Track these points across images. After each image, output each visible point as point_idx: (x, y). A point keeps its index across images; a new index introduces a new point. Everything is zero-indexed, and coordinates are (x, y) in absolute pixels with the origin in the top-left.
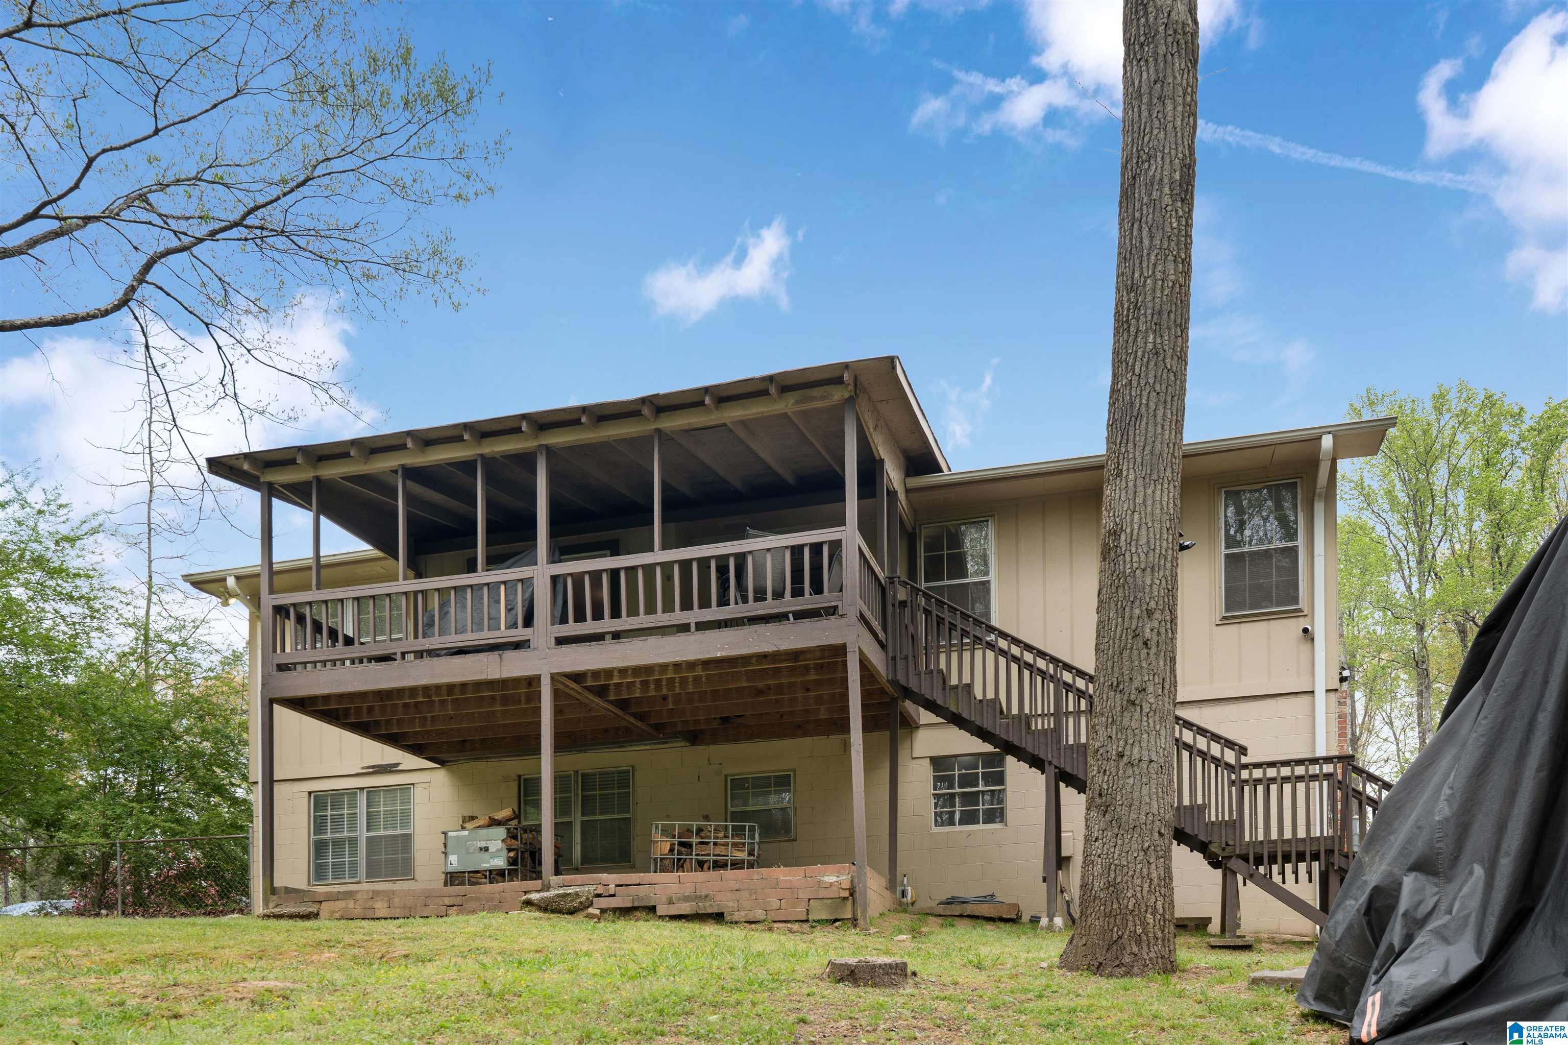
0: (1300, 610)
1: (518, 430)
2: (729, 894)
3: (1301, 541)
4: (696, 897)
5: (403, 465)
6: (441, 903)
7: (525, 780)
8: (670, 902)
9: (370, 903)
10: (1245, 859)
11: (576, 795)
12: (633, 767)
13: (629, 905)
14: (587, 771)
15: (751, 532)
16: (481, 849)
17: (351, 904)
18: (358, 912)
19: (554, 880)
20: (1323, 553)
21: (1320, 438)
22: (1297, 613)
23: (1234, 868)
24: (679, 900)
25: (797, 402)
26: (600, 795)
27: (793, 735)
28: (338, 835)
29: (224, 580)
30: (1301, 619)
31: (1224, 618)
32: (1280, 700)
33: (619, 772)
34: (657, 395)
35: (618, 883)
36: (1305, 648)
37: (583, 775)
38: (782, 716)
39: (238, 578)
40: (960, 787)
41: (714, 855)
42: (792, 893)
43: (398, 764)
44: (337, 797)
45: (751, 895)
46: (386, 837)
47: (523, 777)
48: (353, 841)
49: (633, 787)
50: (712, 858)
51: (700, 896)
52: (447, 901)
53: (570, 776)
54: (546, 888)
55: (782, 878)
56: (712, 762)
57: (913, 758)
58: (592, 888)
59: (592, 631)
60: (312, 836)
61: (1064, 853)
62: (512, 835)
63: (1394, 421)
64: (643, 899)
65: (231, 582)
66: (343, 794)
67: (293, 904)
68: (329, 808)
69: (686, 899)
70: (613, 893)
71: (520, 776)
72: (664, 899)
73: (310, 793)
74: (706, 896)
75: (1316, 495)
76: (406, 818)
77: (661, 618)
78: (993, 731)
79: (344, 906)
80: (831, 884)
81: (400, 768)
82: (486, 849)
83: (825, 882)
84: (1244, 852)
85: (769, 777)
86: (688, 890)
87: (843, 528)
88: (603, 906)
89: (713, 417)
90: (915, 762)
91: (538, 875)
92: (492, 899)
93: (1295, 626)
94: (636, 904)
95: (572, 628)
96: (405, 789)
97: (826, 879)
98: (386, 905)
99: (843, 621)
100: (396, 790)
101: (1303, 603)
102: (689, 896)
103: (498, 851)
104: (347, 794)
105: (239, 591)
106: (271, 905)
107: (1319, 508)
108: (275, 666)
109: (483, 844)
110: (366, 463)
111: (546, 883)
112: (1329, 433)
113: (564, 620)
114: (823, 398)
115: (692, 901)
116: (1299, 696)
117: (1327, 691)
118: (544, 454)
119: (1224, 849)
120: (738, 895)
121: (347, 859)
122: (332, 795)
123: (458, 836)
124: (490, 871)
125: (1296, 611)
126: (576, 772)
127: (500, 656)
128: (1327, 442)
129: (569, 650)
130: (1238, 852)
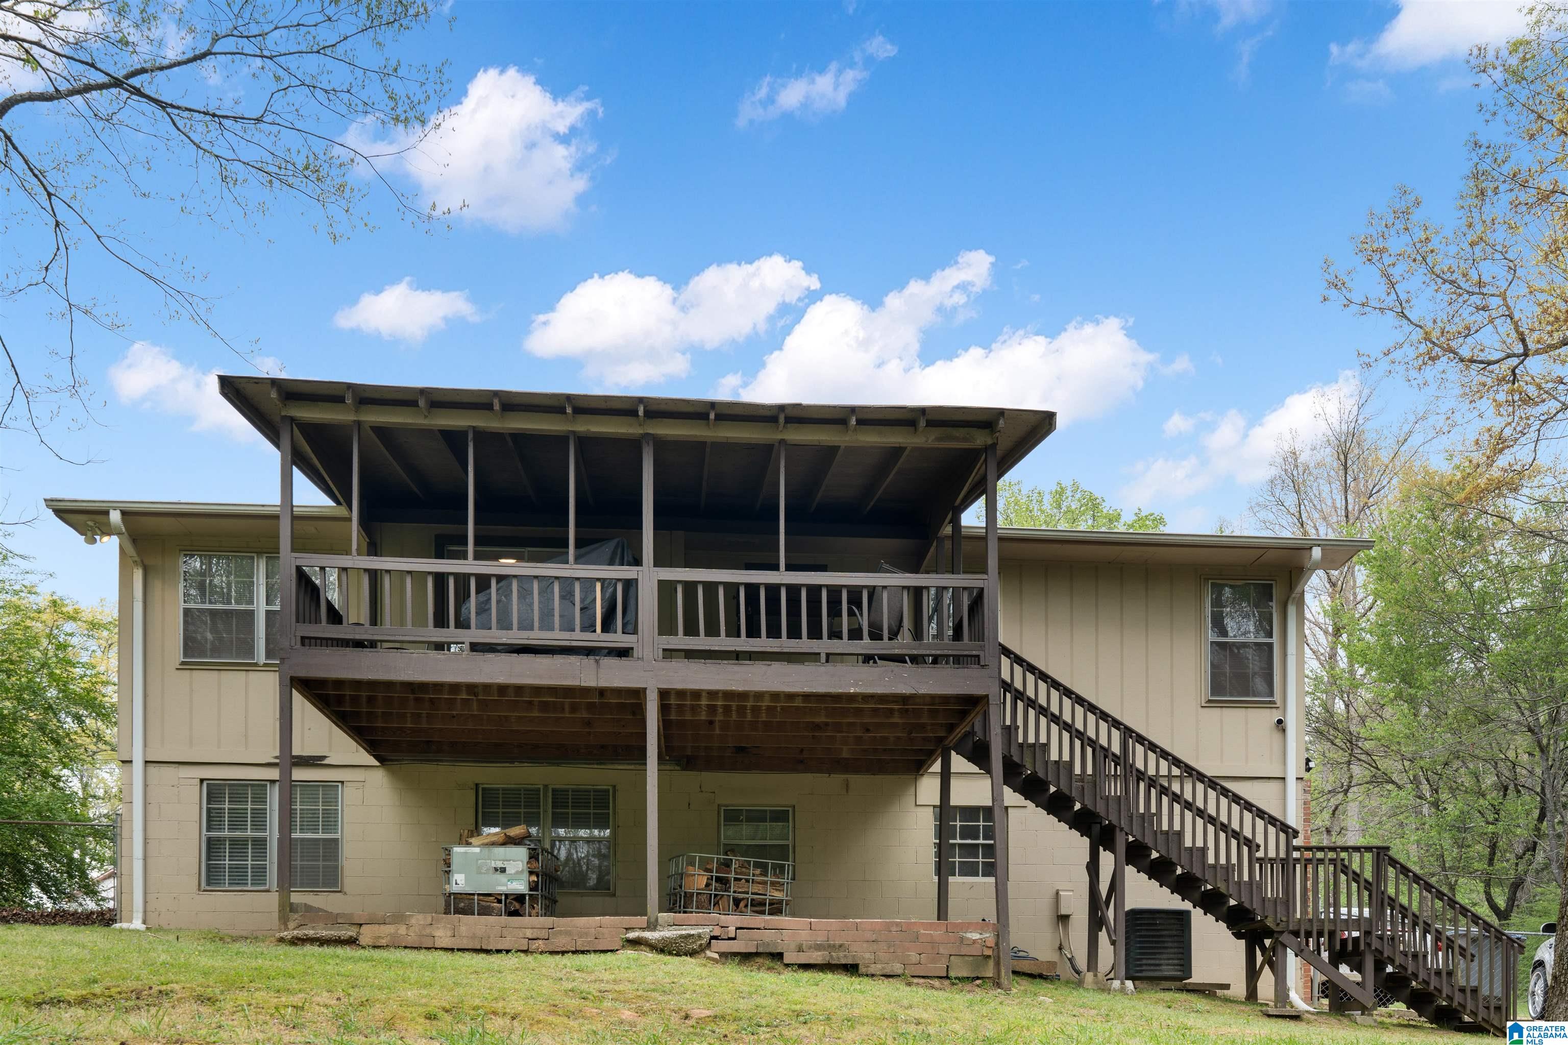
0: (1274, 702)
1: (633, 413)
2: (865, 945)
3: (1275, 640)
4: (829, 946)
5: (474, 427)
6: (522, 936)
7: (484, 789)
8: (800, 949)
9: (428, 931)
10: (1296, 934)
11: (545, 811)
12: (614, 787)
13: (754, 950)
14: (557, 787)
15: (886, 566)
16: (496, 869)
17: (402, 930)
18: (412, 939)
19: (664, 916)
20: (1294, 653)
21: (1311, 548)
22: (1271, 705)
23: (1286, 942)
24: (810, 948)
25: (938, 439)
26: (573, 814)
27: (794, 770)
28: (238, 834)
29: (106, 513)
30: (1274, 710)
31: (1209, 701)
32: (1256, 783)
33: (595, 791)
34: (800, 405)
35: (739, 925)
36: (1277, 736)
37: (554, 790)
38: (802, 751)
39: (124, 513)
40: (961, 838)
41: (752, 894)
42: (933, 948)
43: (324, 757)
44: (238, 789)
45: (889, 947)
46: (303, 840)
47: (481, 787)
48: (260, 844)
49: (614, 807)
50: (750, 896)
51: (834, 946)
52: (529, 934)
53: (539, 790)
54: (652, 926)
55: (922, 931)
56: (703, 789)
57: (916, 805)
58: (707, 930)
59: (707, 648)
60: (204, 832)
61: (1063, 912)
62: (533, 856)
63: (1371, 544)
64: (769, 944)
65: (115, 517)
66: (247, 785)
67: (322, 925)
68: (227, 800)
69: (818, 947)
70: (733, 936)
71: (477, 785)
72: (793, 946)
73: (202, 781)
74: (841, 946)
75: (1291, 599)
76: (330, 820)
77: (785, 644)
78: (1068, 793)
79: (393, 931)
80: (974, 941)
81: (326, 762)
82: (503, 870)
83: (968, 939)
84: (1296, 928)
85: (766, 811)
86: (820, 939)
87: (985, 577)
88: (722, 950)
89: (847, 439)
90: (920, 809)
91: (641, 911)
92: (587, 934)
93: (1271, 716)
94: (761, 950)
95: (681, 641)
96: (331, 787)
97: (969, 935)
98: (449, 933)
99: (984, 672)
100: (319, 786)
101: (1277, 697)
102: (821, 945)
103: (517, 873)
104: (252, 785)
105: (124, 530)
106: (291, 925)
107: (1292, 610)
108: (299, 639)
109: (500, 865)
110: (426, 417)
111: (652, 920)
112: (1319, 545)
113: (672, 632)
114: (965, 440)
115: (825, 950)
116: (1271, 781)
117: (1297, 779)
118: (651, 443)
119: (1278, 925)
120: (875, 946)
121: (250, 862)
122: (230, 785)
123: (466, 853)
124: (507, 896)
125: (1270, 702)
126: (546, 786)
127: (597, 662)
128: (1317, 553)
129: (681, 665)
130: (1291, 928)
